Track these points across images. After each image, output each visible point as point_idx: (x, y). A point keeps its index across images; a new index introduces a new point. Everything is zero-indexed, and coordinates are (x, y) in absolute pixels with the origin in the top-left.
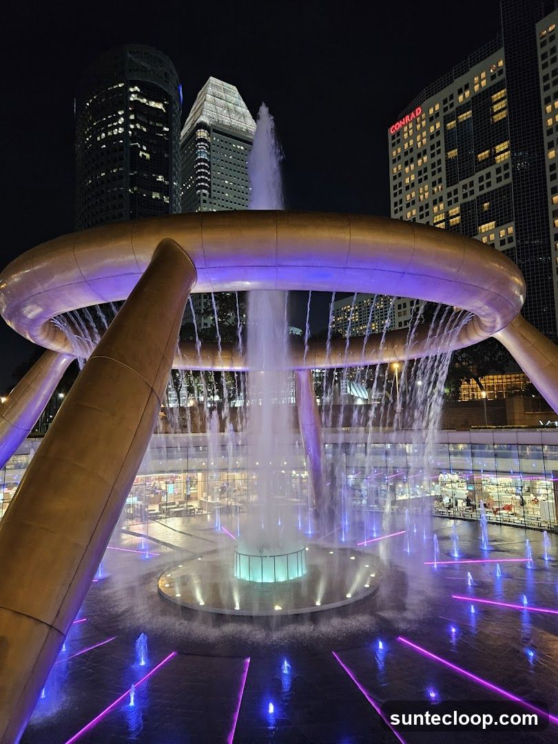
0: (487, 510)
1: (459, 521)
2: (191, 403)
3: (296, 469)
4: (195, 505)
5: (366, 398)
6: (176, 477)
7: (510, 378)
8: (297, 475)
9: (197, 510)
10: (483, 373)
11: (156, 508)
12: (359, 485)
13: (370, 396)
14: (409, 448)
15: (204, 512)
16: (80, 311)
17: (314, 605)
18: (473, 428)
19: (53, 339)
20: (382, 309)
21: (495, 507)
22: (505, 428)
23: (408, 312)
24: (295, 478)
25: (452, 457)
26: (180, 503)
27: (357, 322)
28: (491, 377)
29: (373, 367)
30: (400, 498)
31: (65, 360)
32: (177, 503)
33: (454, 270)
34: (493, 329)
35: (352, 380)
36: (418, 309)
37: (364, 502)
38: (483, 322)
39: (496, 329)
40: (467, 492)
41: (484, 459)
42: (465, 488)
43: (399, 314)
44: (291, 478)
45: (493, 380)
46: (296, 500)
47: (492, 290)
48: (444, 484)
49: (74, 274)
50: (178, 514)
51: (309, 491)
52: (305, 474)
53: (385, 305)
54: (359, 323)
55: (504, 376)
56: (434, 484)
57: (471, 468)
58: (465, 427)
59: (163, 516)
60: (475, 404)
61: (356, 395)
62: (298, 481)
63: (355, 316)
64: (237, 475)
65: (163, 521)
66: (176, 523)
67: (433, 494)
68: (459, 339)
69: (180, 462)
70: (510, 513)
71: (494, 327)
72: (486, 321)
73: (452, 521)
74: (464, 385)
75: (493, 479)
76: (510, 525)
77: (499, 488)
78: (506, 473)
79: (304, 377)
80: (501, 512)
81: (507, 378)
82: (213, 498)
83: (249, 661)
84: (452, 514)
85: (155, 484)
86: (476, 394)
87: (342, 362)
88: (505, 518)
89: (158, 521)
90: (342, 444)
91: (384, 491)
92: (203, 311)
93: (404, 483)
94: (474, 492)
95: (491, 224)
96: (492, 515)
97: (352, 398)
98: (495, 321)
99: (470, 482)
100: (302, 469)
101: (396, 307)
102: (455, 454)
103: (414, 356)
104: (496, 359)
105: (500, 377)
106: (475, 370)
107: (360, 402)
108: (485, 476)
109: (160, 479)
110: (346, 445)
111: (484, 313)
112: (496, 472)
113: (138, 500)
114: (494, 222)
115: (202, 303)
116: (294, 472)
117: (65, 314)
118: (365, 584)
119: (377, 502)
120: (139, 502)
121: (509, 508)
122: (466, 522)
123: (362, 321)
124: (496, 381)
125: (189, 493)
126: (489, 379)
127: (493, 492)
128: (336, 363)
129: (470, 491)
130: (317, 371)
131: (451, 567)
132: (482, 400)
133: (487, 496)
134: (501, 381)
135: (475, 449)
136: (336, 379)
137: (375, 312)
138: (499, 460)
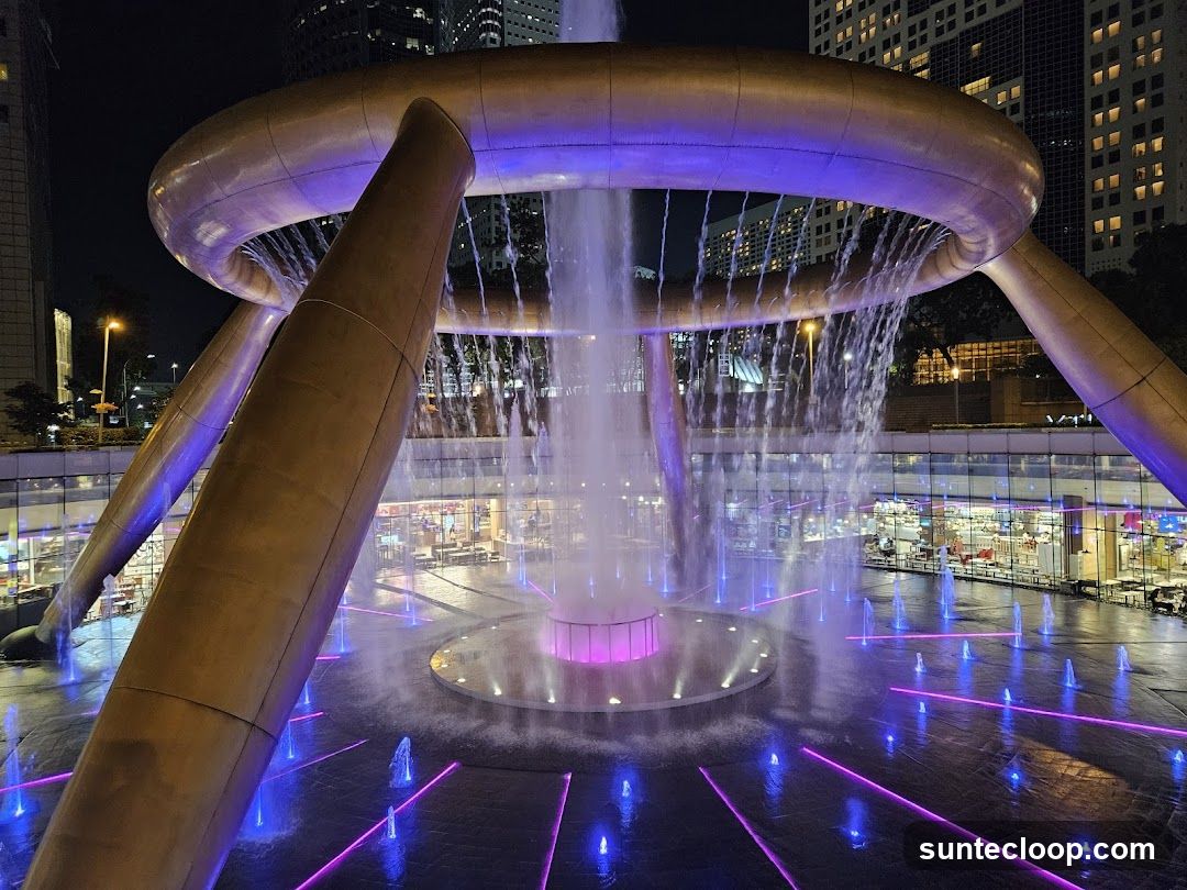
0: (951, 557)
1: (903, 575)
2: (478, 390)
3: (644, 493)
4: (488, 547)
5: (759, 382)
6: (457, 505)
7: (1000, 348)
8: (647, 503)
9: (490, 555)
10: (955, 339)
11: (428, 552)
12: (744, 518)
13: (766, 380)
14: (825, 461)
15: (501, 559)
16: (286, 230)
17: (671, 698)
18: (935, 428)
19: (249, 282)
20: (789, 235)
21: (964, 553)
22: (989, 427)
23: (834, 238)
24: (643, 506)
25: (897, 475)
26: (465, 544)
27: (747, 258)
28: (968, 346)
29: (771, 328)
30: (809, 539)
31: (271, 317)
32: (460, 545)
33: (921, 149)
34: (980, 257)
35: (737, 354)
36: (850, 233)
37: (752, 545)
38: (966, 244)
39: (987, 258)
40: (921, 529)
41: (950, 476)
42: (917, 523)
43: (819, 243)
44: (636, 506)
45: (971, 350)
46: (644, 541)
47: (985, 185)
48: (881, 518)
49: (270, 166)
50: (461, 561)
51: (664, 527)
52: (660, 501)
53: (795, 228)
54: (750, 260)
55: (990, 345)
56: (865, 516)
57: (928, 492)
58: (922, 426)
59: (439, 563)
60: (940, 389)
61: (743, 378)
62: (648, 512)
63: (744, 247)
64: (550, 503)
65: (439, 571)
66: (459, 574)
67: (864, 533)
68: (921, 276)
69: (461, 482)
70: (988, 562)
71: (983, 253)
72: (969, 242)
73: (894, 574)
74: (923, 360)
75: (965, 509)
76: (988, 582)
77: (972, 522)
78: (987, 499)
79: (657, 344)
80: (974, 560)
81: (995, 348)
82: (514, 538)
83: (569, 777)
84: (894, 563)
85: (425, 515)
86: (940, 374)
87: (721, 320)
88: (980, 571)
89: (431, 571)
90: (719, 454)
91: (785, 527)
92: (494, 242)
93: (817, 516)
94: (931, 529)
95: (982, 81)
96: (959, 565)
97: (735, 383)
98: (985, 241)
99: (927, 514)
100: (656, 493)
101: (814, 231)
102: (903, 470)
103: (843, 308)
104: (978, 316)
105: (982, 345)
106: (942, 335)
107: (749, 389)
108: (948, 505)
109: (431, 508)
110: (726, 456)
111: (967, 228)
112: (970, 498)
113: (400, 540)
114: (987, 78)
115: (493, 230)
116: (641, 499)
117: (262, 237)
118: (752, 668)
119: (773, 545)
120: (401, 543)
121: (986, 554)
122: (915, 576)
123: (756, 257)
124: (976, 353)
125: (477, 530)
126: (965, 350)
127: (962, 529)
128: (712, 322)
129: (924, 528)
130: (680, 339)
131: (889, 644)
132: (952, 383)
133: (953, 535)
134: (984, 352)
135: (936, 463)
136: (711, 351)
137: (777, 241)
138: (977, 479)
